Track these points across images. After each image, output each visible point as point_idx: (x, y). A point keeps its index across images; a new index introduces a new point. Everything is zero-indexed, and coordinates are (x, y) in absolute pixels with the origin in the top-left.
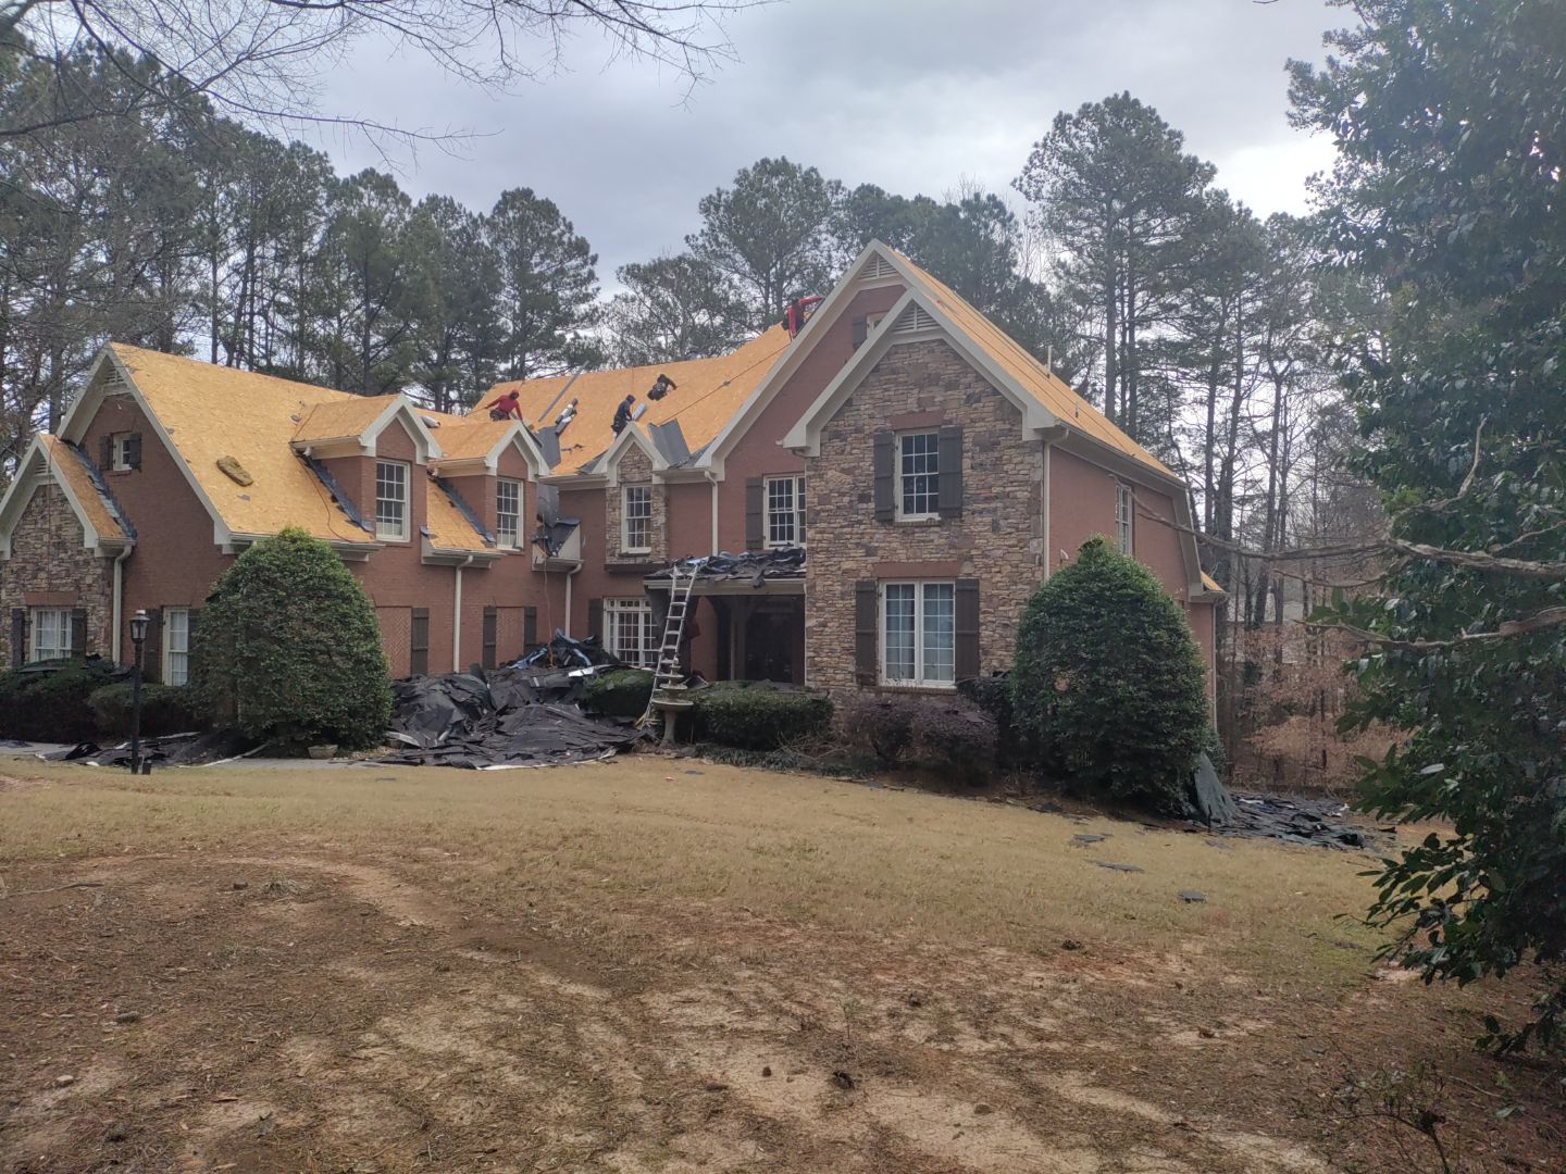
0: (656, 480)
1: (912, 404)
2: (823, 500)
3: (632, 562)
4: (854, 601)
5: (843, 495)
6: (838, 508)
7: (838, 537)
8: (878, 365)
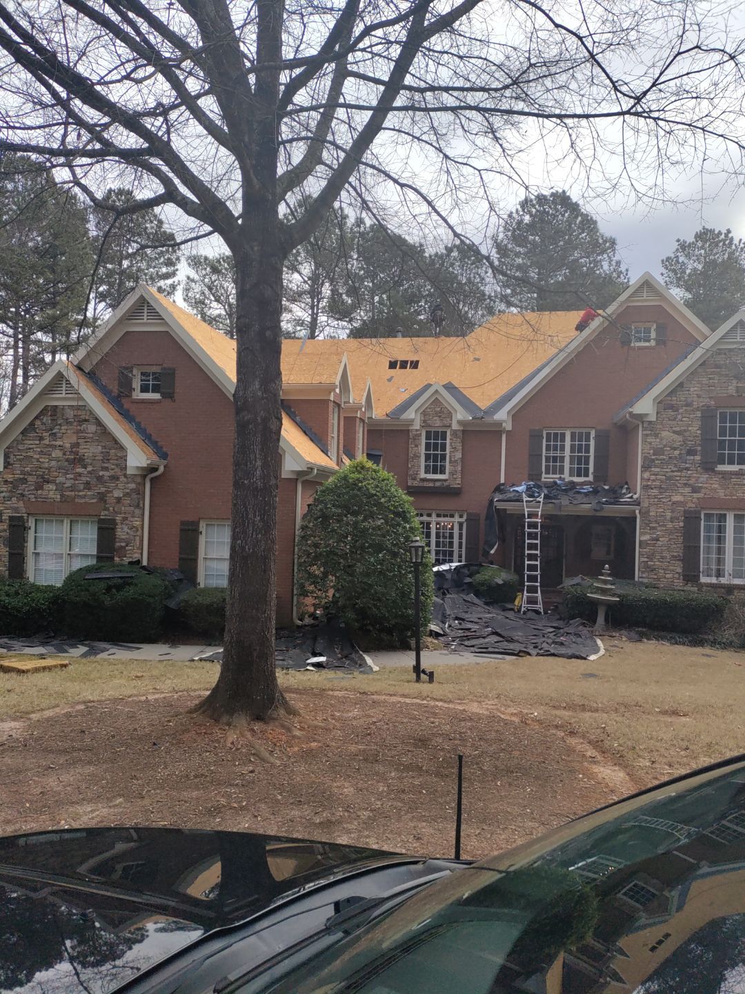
0: (455, 426)
1: (732, 390)
2: (658, 452)
3: (431, 485)
4: (682, 524)
5: (675, 449)
6: (670, 458)
7: (669, 478)
8: (704, 361)
